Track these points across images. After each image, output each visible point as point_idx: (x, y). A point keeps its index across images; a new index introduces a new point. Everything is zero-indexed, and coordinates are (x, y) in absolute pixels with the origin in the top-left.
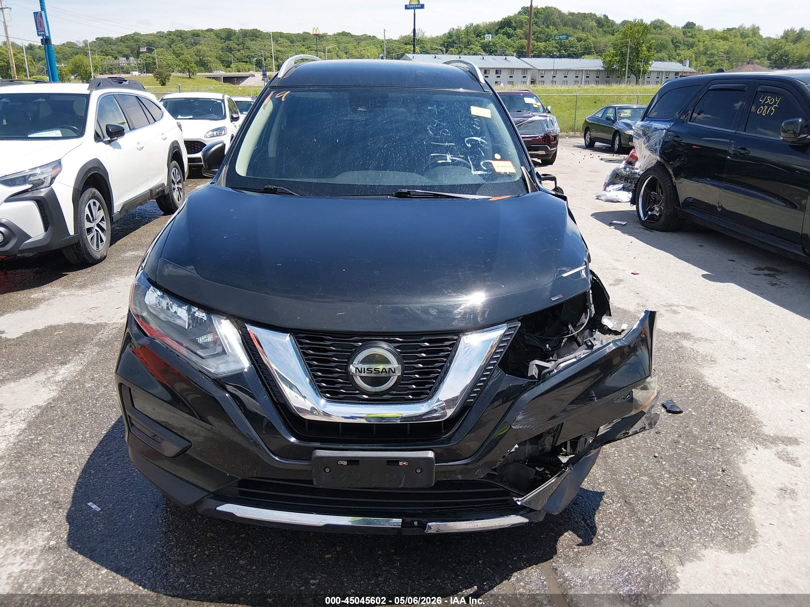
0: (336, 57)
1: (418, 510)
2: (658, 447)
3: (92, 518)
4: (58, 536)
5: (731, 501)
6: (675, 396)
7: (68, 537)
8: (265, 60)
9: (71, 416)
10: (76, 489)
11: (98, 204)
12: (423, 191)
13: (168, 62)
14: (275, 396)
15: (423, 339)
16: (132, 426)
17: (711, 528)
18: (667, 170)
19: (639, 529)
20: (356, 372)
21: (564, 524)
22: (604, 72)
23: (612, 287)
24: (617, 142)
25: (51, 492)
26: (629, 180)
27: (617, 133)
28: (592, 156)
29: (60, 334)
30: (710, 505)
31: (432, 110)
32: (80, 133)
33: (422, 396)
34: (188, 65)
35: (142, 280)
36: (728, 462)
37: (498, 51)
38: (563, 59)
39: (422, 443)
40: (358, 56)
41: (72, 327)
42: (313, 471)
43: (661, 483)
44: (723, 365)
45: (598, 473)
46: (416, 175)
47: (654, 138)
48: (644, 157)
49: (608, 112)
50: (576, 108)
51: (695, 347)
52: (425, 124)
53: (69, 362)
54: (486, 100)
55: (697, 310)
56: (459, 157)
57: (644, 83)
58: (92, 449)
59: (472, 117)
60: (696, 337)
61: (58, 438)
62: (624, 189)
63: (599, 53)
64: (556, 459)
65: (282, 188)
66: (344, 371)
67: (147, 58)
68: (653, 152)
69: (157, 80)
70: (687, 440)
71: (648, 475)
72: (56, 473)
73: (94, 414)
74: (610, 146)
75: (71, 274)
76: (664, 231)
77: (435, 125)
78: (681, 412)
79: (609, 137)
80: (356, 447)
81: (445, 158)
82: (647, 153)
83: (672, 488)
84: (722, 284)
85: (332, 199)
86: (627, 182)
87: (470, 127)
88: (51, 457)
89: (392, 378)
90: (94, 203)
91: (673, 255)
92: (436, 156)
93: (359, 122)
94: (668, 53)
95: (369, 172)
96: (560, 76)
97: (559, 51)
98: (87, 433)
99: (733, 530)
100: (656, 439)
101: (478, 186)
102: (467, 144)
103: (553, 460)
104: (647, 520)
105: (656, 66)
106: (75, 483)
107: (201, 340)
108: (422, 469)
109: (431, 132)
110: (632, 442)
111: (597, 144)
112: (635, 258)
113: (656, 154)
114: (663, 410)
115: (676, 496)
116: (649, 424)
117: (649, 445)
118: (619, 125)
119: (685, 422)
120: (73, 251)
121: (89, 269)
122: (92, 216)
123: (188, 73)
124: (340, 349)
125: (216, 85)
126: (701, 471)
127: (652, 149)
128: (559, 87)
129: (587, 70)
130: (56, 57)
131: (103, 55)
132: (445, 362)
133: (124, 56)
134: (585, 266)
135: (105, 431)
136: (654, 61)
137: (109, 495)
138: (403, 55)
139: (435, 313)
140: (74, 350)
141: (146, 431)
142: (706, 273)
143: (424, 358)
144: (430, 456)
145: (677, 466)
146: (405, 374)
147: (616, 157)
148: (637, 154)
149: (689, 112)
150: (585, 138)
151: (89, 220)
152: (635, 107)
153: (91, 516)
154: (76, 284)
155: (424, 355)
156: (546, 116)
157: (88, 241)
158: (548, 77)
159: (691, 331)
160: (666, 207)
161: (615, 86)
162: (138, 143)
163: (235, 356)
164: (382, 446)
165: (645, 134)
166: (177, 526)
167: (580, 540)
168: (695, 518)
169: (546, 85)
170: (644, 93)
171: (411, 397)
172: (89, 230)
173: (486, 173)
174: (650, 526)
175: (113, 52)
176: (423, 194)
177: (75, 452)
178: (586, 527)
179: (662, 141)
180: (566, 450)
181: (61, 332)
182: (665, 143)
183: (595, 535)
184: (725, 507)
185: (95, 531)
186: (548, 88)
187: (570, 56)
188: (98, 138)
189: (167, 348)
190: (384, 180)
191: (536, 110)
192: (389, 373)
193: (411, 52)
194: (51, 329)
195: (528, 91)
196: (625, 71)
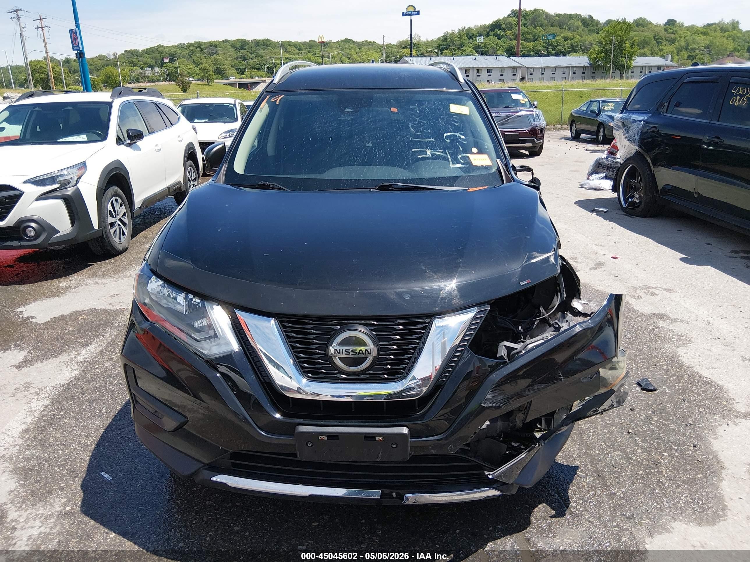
0: (339, 62)
1: (397, 482)
2: (632, 424)
3: (104, 486)
4: (73, 502)
5: (701, 475)
6: (650, 375)
7: (82, 504)
8: (275, 67)
9: (90, 393)
10: (91, 460)
11: (120, 201)
12: (404, 184)
13: (189, 71)
14: (262, 375)
15: (397, 322)
16: (136, 403)
17: (681, 502)
18: (646, 159)
19: (611, 502)
20: (335, 353)
21: (539, 497)
22: (590, 68)
23: (592, 270)
24: (601, 133)
25: (69, 463)
26: (611, 170)
27: (601, 125)
28: (577, 147)
29: (84, 319)
30: (681, 479)
31: (414, 109)
32: (104, 137)
33: (397, 376)
34: (207, 73)
35: (145, 270)
36: (699, 437)
37: (489, 52)
38: (551, 57)
39: (397, 419)
40: (360, 60)
41: (95, 312)
42: (297, 445)
43: (634, 458)
44: (697, 345)
45: (573, 448)
46: (397, 169)
47: (633, 129)
48: (624, 147)
49: (593, 105)
50: (562, 102)
51: (671, 327)
52: (407, 122)
53: (91, 344)
54: (465, 98)
55: (674, 292)
56: (439, 152)
57: (628, 77)
58: (107, 423)
59: (451, 114)
60: (672, 318)
61: (77, 413)
62: (606, 177)
63: (585, 50)
64: (531, 434)
65: (275, 184)
66: (324, 352)
67: (170, 67)
68: (632, 142)
69: (179, 87)
70: (660, 417)
71: (621, 450)
72: (74, 445)
73: (110, 391)
74: (595, 137)
75: (96, 264)
76: (645, 217)
77: (416, 123)
78: (655, 390)
79: (594, 128)
80: (336, 423)
81: (425, 153)
82: (627, 143)
83: (644, 463)
84: (699, 267)
85: (318, 193)
86: (610, 171)
87: (449, 124)
88: (70, 430)
89: (368, 359)
90: (117, 200)
91: (652, 239)
92: (417, 151)
93: (346, 121)
94: (650, 48)
95: (354, 167)
96: (548, 73)
97: (547, 50)
98: (104, 409)
99: (703, 504)
100: (630, 415)
101: (455, 178)
102: (446, 140)
103: (528, 435)
104: (618, 494)
105: (639, 61)
106: (90, 455)
107: (196, 324)
108: (397, 444)
109: (412, 130)
110: (607, 418)
111: (583, 136)
112: (615, 243)
113: (635, 144)
114: (638, 388)
115: (647, 471)
116: (617, 402)
117: (623, 421)
118: (603, 117)
119: (659, 400)
120: (97, 244)
121: (112, 260)
122: (115, 212)
123: (206, 81)
124: (320, 332)
125: (232, 90)
126: (673, 446)
127: (631, 140)
128: (547, 83)
129: (573, 67)
130: (90, 69)
131: (131, 66)
132: (418, 343)
133: (149, 66)
134: (554, 252)
135: (119, 407)
136: (637, 57)
137: (120, 466)
138: (401, 58)
139: (409, 298)
140: (96, 333)
141: (148, 408)
142: (683, 256)
143: (398, 339)
144: (404, 432)
145: (650, 442)
146: (381, 355)
147: (600, 147)
148: (618, 145)
149: (665, 104)
150: (571, 131)
151: (112, 216)
152: (618, 100)
153: (103, 484)
154: (100, 273)
155: (398, 337)
156: (533, 111)
157: (111, 235)
158: (537, 74)
159: (668, 313)
160: (645, 194)
161: (600, 82)
162: (156, 145)
163: (225, 338)
164: (360, 422)
165: (624, 125)
166: (179, 495)
167: (553, 512)
168: (666, 491)
169: (534, 82)
170: (627, 87)
171: (386, 376)
172: (112, 225)
173: (463, 166)
174: (621, 499)
175: (140, 63)
176: (404, 187)
177: (92, 426)
178: (560, 500)
179: (640, 132)
180: (541, 426)
181: (84, 317)
182: (643, 133)
183: (567, 507)
184: (695, 481)
185: (106, 498)
186: (537, 85)
187: (557, 54)
188: (119, 141)
189: (166, 332)
190: (368, 175)
191: (523, 105)
192: (366, 354)
193: (408, 55)
194: (76, 314)
195: (515, 88)
196: (610, 66)
